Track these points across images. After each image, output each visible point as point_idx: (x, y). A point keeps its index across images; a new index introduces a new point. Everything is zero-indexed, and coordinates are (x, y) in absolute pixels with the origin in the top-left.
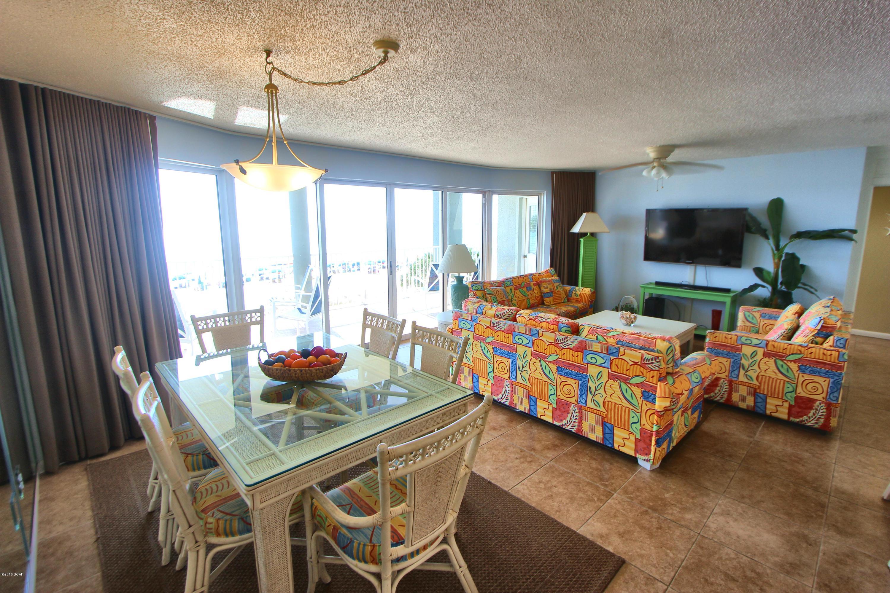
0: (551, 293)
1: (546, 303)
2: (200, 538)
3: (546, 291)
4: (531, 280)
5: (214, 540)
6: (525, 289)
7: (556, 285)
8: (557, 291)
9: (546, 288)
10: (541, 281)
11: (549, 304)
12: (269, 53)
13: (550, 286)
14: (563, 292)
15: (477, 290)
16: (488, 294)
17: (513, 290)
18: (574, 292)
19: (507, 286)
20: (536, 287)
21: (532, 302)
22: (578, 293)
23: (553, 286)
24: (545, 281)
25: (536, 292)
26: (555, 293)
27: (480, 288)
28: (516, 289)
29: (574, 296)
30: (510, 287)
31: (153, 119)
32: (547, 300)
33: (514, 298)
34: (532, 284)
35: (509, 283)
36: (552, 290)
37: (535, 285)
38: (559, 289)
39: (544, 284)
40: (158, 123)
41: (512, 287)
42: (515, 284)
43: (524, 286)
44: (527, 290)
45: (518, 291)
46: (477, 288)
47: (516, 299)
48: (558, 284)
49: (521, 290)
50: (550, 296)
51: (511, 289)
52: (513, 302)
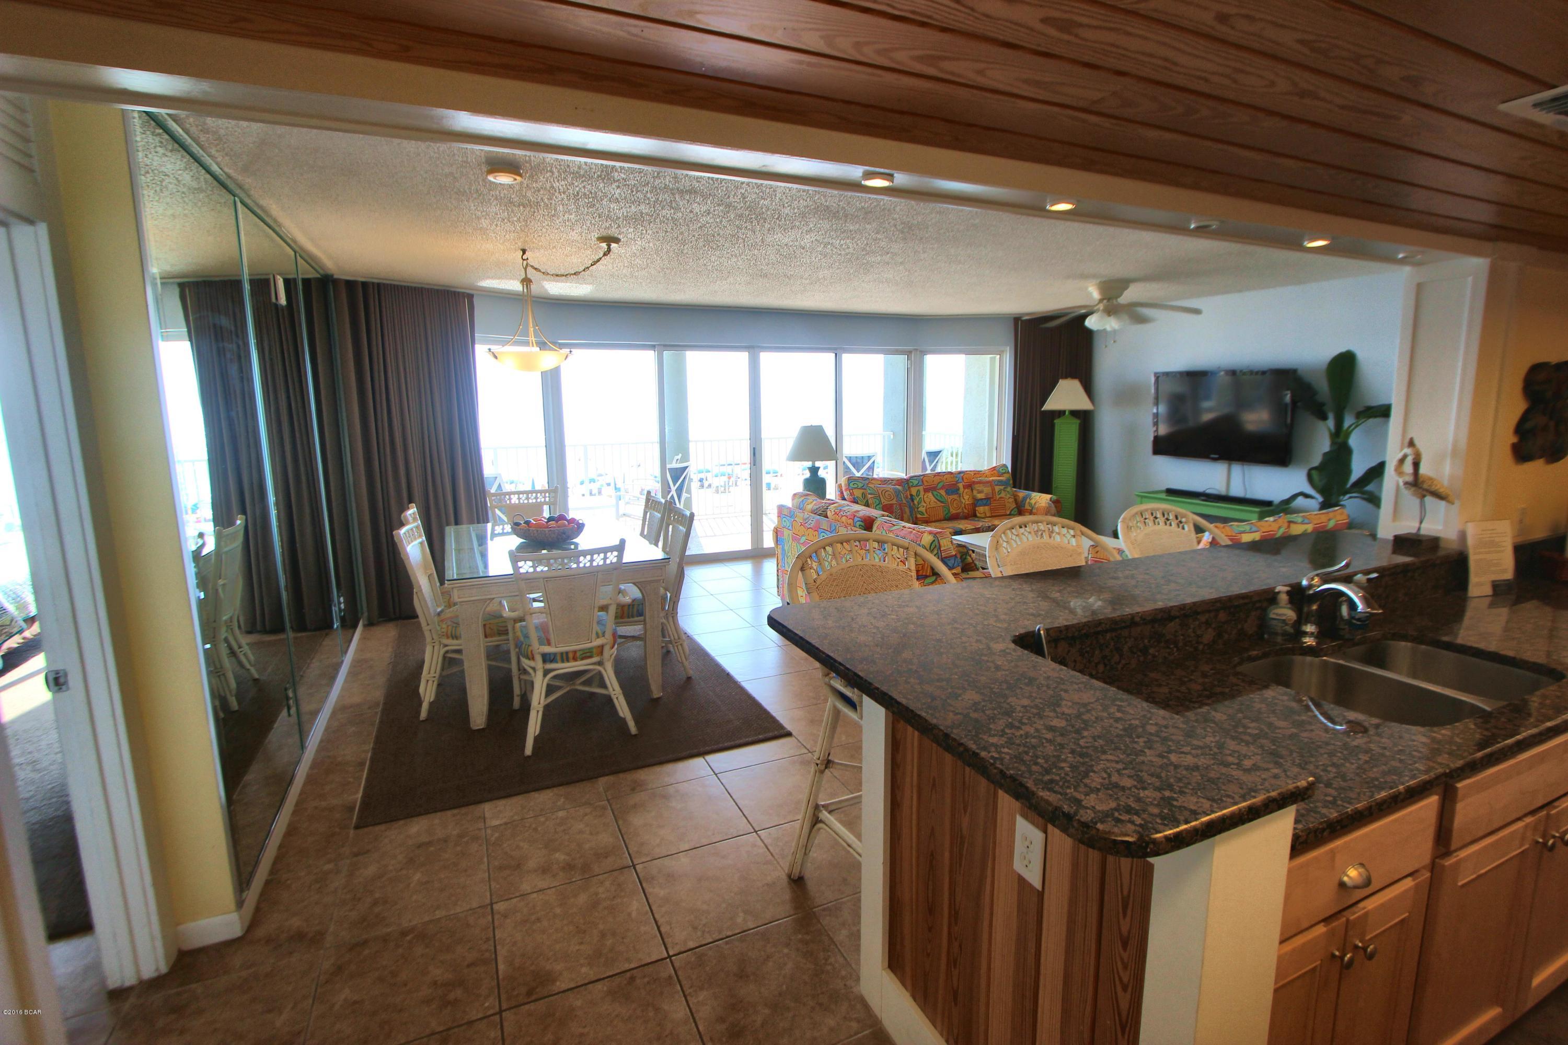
0: (987, 501)
1: (978, 515)
2: (435, 637)
3: (980, 496)
4: (960, 480)
5: (445, 641)
6: (943, 492)
7: (997, 488)
8: (998, 497)
9: (980, 492)
10: (974, 483)
11: (983, 516)
12: (524, 251)
13: (987, 490)
14: (1011, 500)
15: (855, 488)
16: (869, 494)
17: (922, 493)
18: (1029, 500)
19: (912, 486)
20: (966, 490)
21: (953, 511)
23: (993, 490)
24: (979, 483)
25: (966, 497)
26: (995, 500)
27: (860, 485)
28: (926, 490)
29: (1027, 507)
30: (917, 488)
31: (470, 297)
32: (980, 510)
33: (923, 503)
34: (961, 485)
35: (915, 482)
36: (991, 496)
37: (965, 487)
38: (1003, 495)
39: (977, 487)
40: (476, 301)
41: (921, 488)
42: (926, 484)
43: (942, 488)
44: (947, 493)
45: (930, 494)
46: (856, 486)
47: (925, 505)
48: (1002, 487)
49: (935, 493)
50: (985, 505)
51: (918, 491)
52: (919, 509)
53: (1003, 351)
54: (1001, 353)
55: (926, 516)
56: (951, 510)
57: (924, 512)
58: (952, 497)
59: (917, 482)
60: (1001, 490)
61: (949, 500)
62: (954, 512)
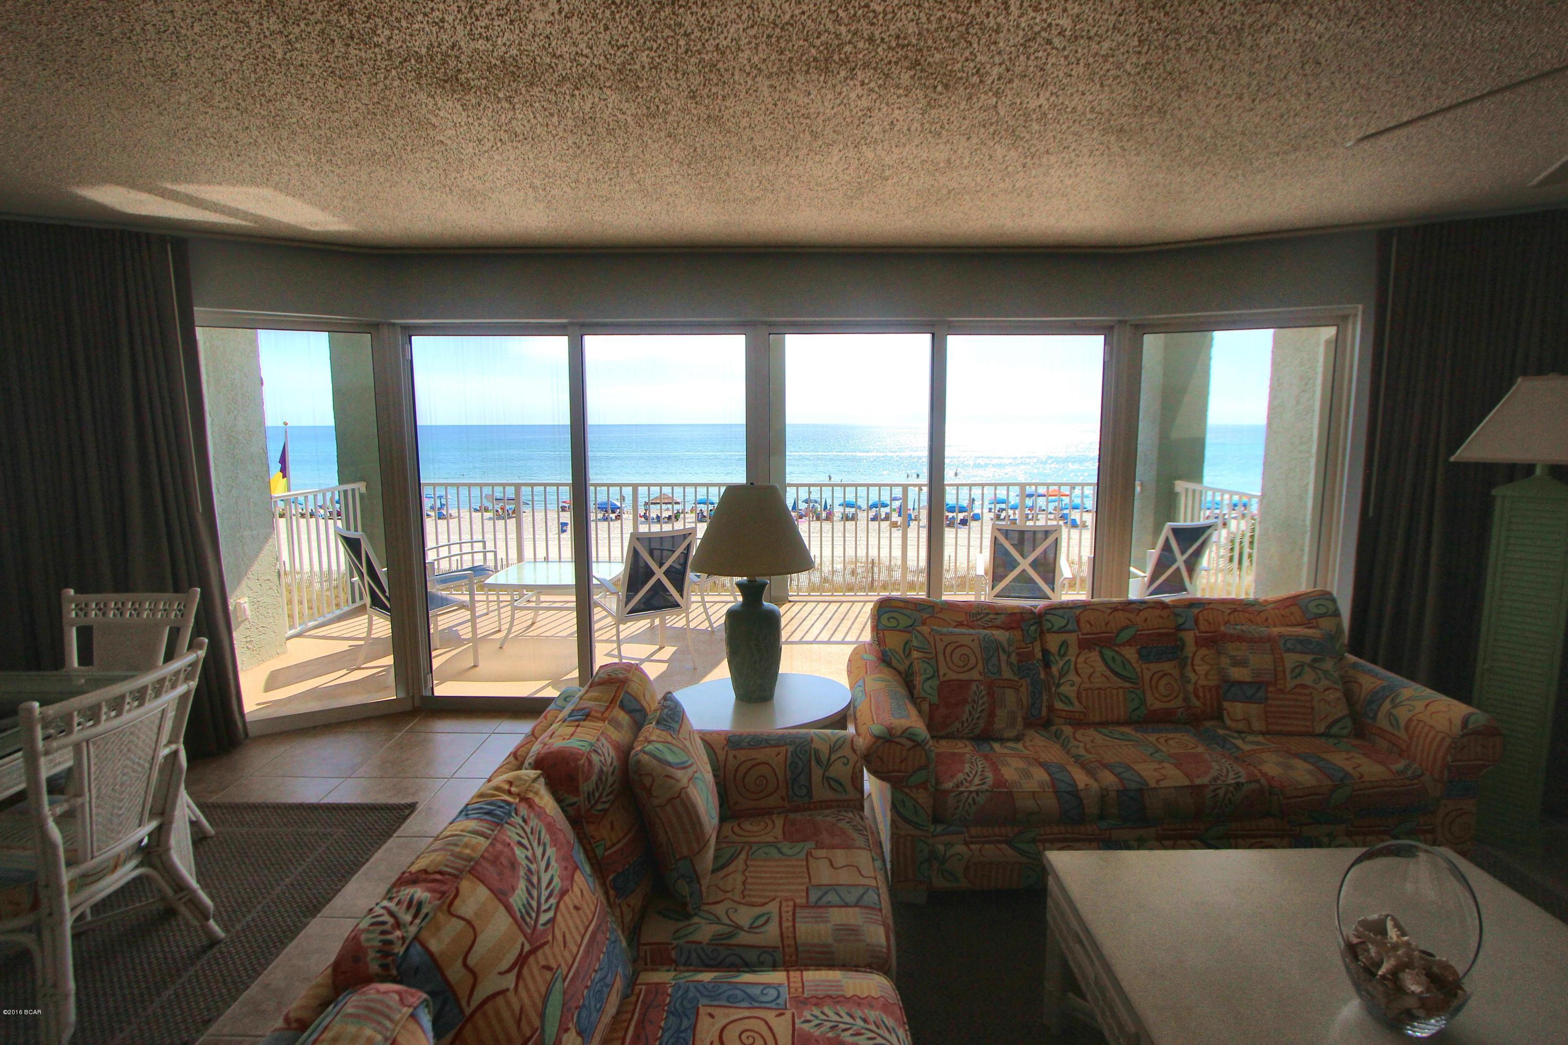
0: (1262, 687)
3: (1236, 673)
4: (1189, 625)
6: (1130, 653)
7: (1291, 660)
8: (1291, 684)
9: (1238, 663)
13: (1260, 661)
14: (1336, 692)
17: (1073, 650)
18: (1387, 705)
19: (1049, 631)
20: (1203, 651)
22: (1403, 714)
23: (1279, 661)
24: (1240, 638)
25: (1202, 669)
26: (1282, 691)
27: (905, 622)
28: (1085, 645)
29: (1382, 720)
30: (1063, 637)
32: (1236, 709)
33: (1072, 676)
34: (1189, 638)
35: (1059, 623)
36: (1271, 677)
37: (1201, 642)
38: (1308, 678)
39: (1231, 647)
41: (1072, 639)
42: (1086, 628)
43: (1129, 643)
44: (1144, 656)
45: (1094, 656)
46: (893, 623)
47: (1077, 679)
48: (1308, 659)
49: (1108, 653)
50: (1249, 700)
51: (1064, 644)
52: (1063, 689)
53: (1345, 318)
54: (1340, 321)
55: (1077, 706)
56: (1150, 699)
57: (1073, 696)
58: (1154, 667)
59: (1062, 622)
60: (1302, 665)
61: (1147, 675)
62: (1157, 705)
